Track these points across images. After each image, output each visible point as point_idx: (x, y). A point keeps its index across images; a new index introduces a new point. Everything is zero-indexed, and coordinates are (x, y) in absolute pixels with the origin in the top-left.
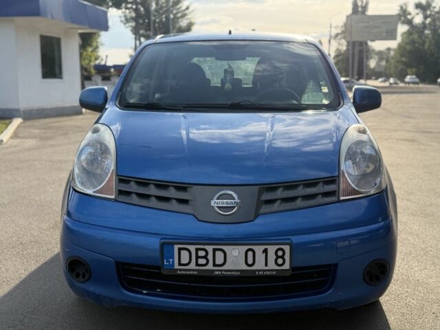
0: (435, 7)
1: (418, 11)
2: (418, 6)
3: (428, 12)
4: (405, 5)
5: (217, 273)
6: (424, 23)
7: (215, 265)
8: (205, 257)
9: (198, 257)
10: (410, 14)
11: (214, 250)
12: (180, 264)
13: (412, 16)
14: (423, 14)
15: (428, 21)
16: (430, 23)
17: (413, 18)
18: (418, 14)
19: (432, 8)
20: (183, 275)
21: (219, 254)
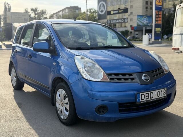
0: (38, 11)
1: (32, 12)
2: (32, 10)
3: (36, 13)
4: (27, 9)
5: (151, 100)
6: (35, 17)
7: (151, 98)
8: (148, 96)
9: (146, 96)
10: (29, 13)
11: (151, 93)
12: (142, 100)
13: (30, 13)
14: (34, 13)
15: (36, 16)
16: (37, 17)
17: (31, 14)
18: (32, 13)
19: (37, 11)
20: (142, 103)
21: (152, 94)
